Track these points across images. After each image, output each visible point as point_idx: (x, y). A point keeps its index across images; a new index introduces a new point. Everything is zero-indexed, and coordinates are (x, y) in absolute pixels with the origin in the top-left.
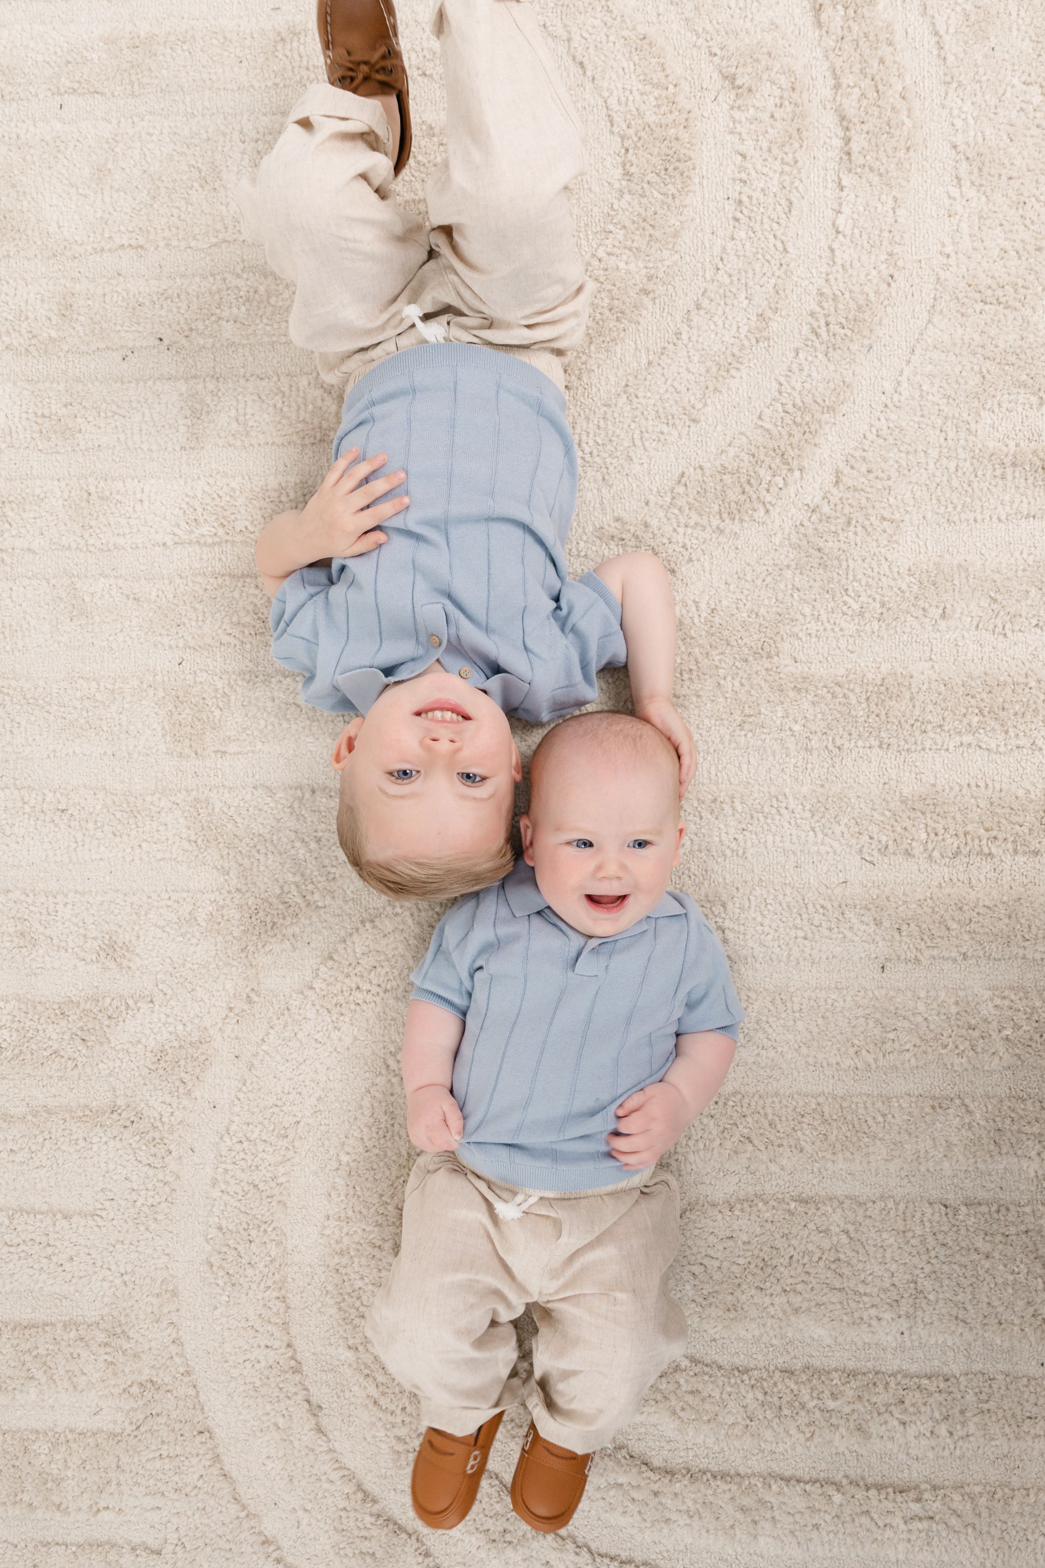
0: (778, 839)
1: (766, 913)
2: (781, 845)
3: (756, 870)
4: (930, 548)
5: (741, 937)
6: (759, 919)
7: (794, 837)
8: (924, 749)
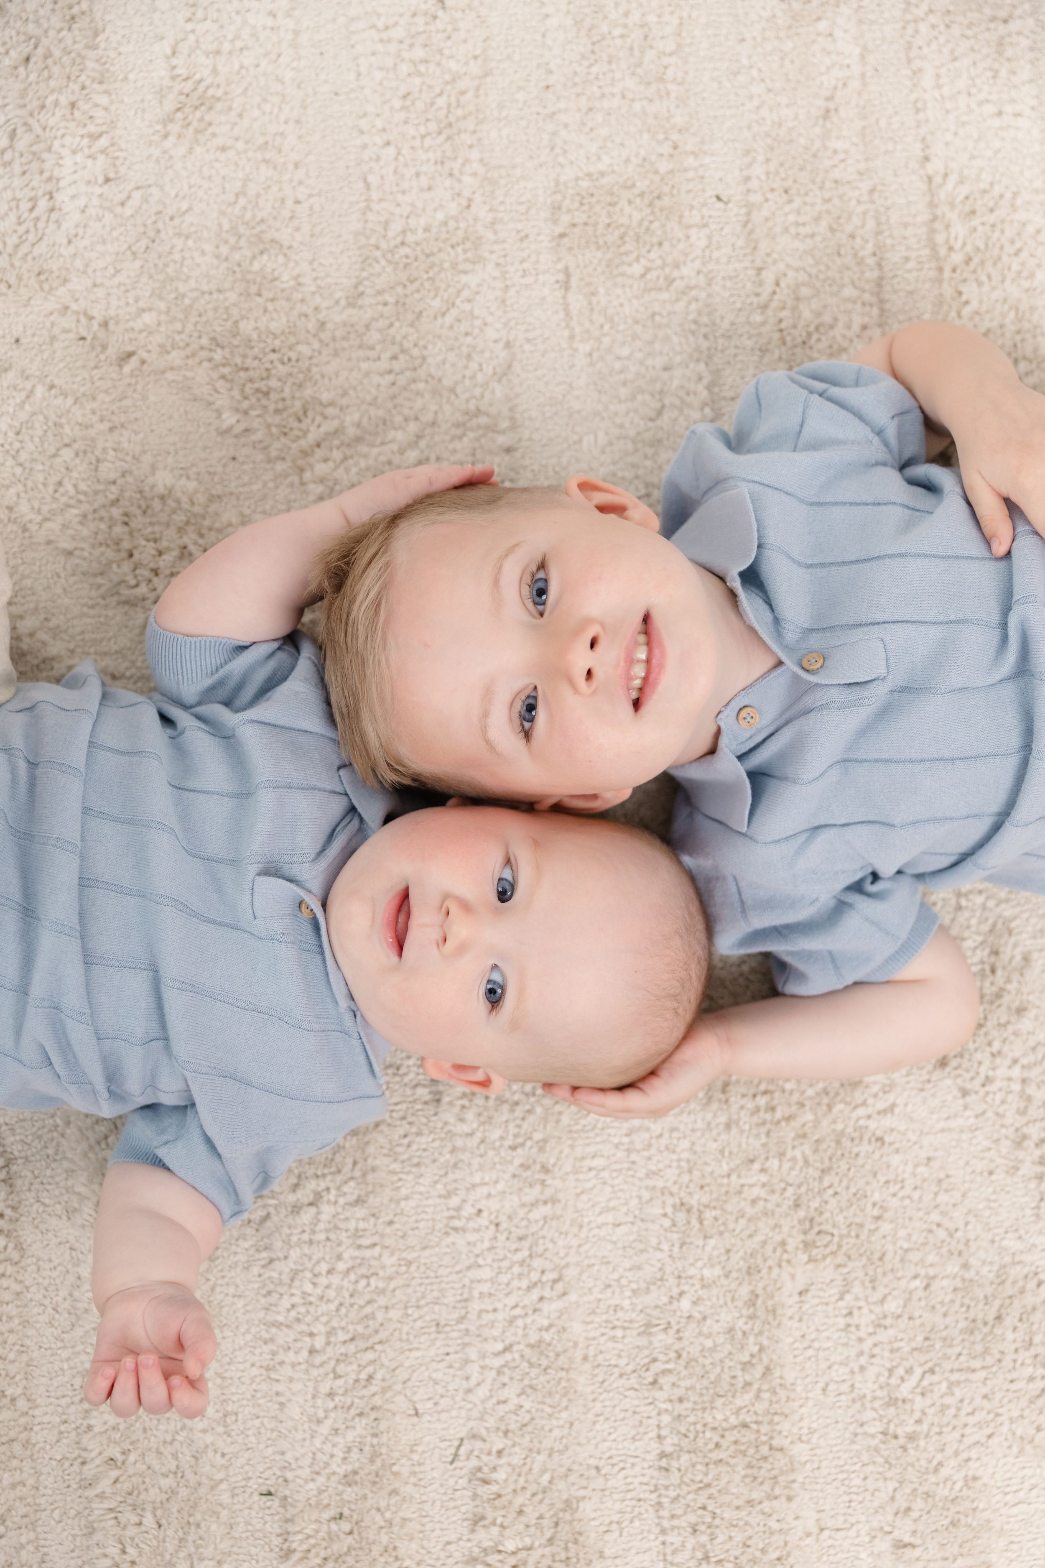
0: (485, 1288)
1: (352, 1277)
2: (476, 1294)
3: (426, 1253)
4: (1015, 1510)
5: (306, 1237)
6: (341, 1266)
7: (491, 1316)
8: (663, 1532)
